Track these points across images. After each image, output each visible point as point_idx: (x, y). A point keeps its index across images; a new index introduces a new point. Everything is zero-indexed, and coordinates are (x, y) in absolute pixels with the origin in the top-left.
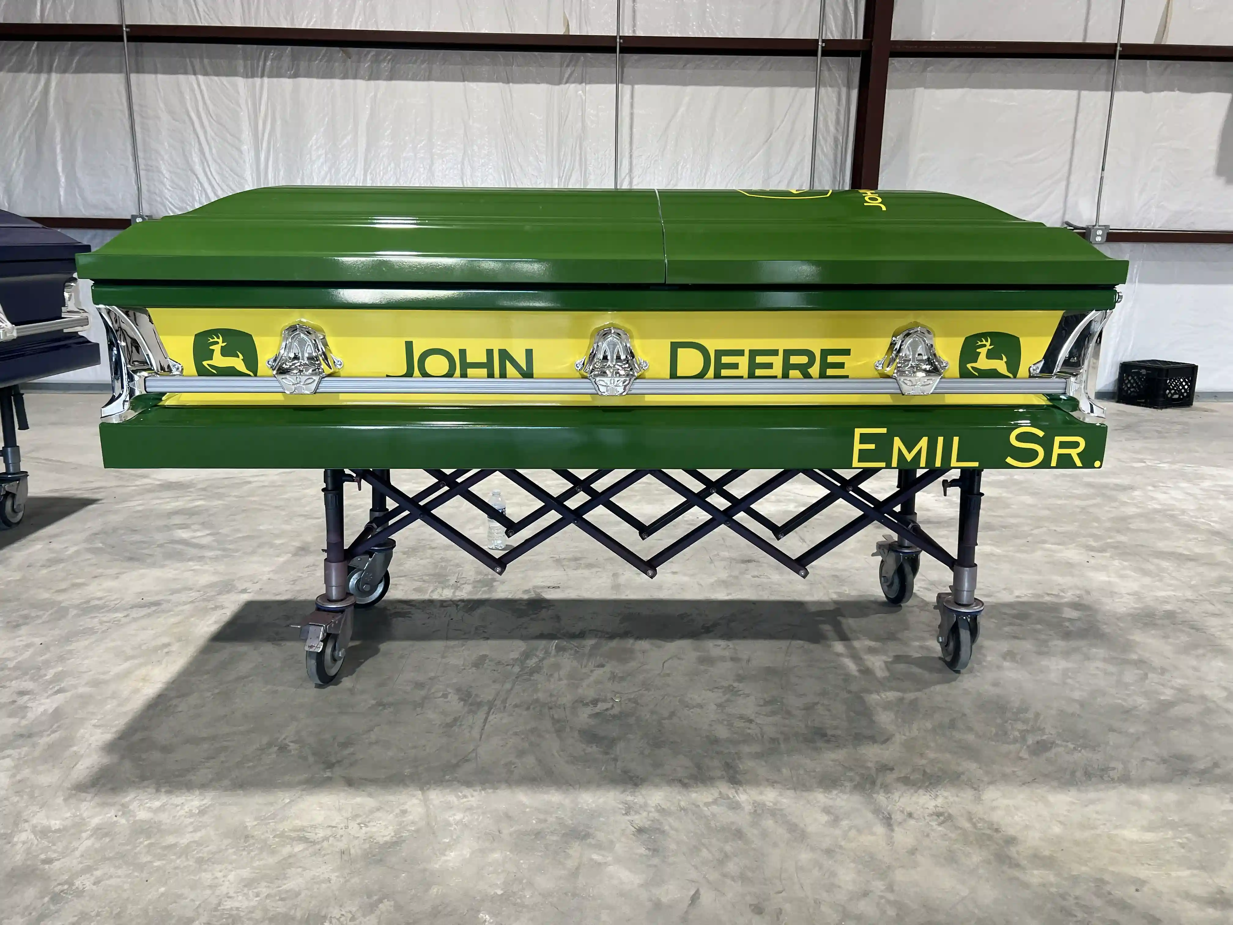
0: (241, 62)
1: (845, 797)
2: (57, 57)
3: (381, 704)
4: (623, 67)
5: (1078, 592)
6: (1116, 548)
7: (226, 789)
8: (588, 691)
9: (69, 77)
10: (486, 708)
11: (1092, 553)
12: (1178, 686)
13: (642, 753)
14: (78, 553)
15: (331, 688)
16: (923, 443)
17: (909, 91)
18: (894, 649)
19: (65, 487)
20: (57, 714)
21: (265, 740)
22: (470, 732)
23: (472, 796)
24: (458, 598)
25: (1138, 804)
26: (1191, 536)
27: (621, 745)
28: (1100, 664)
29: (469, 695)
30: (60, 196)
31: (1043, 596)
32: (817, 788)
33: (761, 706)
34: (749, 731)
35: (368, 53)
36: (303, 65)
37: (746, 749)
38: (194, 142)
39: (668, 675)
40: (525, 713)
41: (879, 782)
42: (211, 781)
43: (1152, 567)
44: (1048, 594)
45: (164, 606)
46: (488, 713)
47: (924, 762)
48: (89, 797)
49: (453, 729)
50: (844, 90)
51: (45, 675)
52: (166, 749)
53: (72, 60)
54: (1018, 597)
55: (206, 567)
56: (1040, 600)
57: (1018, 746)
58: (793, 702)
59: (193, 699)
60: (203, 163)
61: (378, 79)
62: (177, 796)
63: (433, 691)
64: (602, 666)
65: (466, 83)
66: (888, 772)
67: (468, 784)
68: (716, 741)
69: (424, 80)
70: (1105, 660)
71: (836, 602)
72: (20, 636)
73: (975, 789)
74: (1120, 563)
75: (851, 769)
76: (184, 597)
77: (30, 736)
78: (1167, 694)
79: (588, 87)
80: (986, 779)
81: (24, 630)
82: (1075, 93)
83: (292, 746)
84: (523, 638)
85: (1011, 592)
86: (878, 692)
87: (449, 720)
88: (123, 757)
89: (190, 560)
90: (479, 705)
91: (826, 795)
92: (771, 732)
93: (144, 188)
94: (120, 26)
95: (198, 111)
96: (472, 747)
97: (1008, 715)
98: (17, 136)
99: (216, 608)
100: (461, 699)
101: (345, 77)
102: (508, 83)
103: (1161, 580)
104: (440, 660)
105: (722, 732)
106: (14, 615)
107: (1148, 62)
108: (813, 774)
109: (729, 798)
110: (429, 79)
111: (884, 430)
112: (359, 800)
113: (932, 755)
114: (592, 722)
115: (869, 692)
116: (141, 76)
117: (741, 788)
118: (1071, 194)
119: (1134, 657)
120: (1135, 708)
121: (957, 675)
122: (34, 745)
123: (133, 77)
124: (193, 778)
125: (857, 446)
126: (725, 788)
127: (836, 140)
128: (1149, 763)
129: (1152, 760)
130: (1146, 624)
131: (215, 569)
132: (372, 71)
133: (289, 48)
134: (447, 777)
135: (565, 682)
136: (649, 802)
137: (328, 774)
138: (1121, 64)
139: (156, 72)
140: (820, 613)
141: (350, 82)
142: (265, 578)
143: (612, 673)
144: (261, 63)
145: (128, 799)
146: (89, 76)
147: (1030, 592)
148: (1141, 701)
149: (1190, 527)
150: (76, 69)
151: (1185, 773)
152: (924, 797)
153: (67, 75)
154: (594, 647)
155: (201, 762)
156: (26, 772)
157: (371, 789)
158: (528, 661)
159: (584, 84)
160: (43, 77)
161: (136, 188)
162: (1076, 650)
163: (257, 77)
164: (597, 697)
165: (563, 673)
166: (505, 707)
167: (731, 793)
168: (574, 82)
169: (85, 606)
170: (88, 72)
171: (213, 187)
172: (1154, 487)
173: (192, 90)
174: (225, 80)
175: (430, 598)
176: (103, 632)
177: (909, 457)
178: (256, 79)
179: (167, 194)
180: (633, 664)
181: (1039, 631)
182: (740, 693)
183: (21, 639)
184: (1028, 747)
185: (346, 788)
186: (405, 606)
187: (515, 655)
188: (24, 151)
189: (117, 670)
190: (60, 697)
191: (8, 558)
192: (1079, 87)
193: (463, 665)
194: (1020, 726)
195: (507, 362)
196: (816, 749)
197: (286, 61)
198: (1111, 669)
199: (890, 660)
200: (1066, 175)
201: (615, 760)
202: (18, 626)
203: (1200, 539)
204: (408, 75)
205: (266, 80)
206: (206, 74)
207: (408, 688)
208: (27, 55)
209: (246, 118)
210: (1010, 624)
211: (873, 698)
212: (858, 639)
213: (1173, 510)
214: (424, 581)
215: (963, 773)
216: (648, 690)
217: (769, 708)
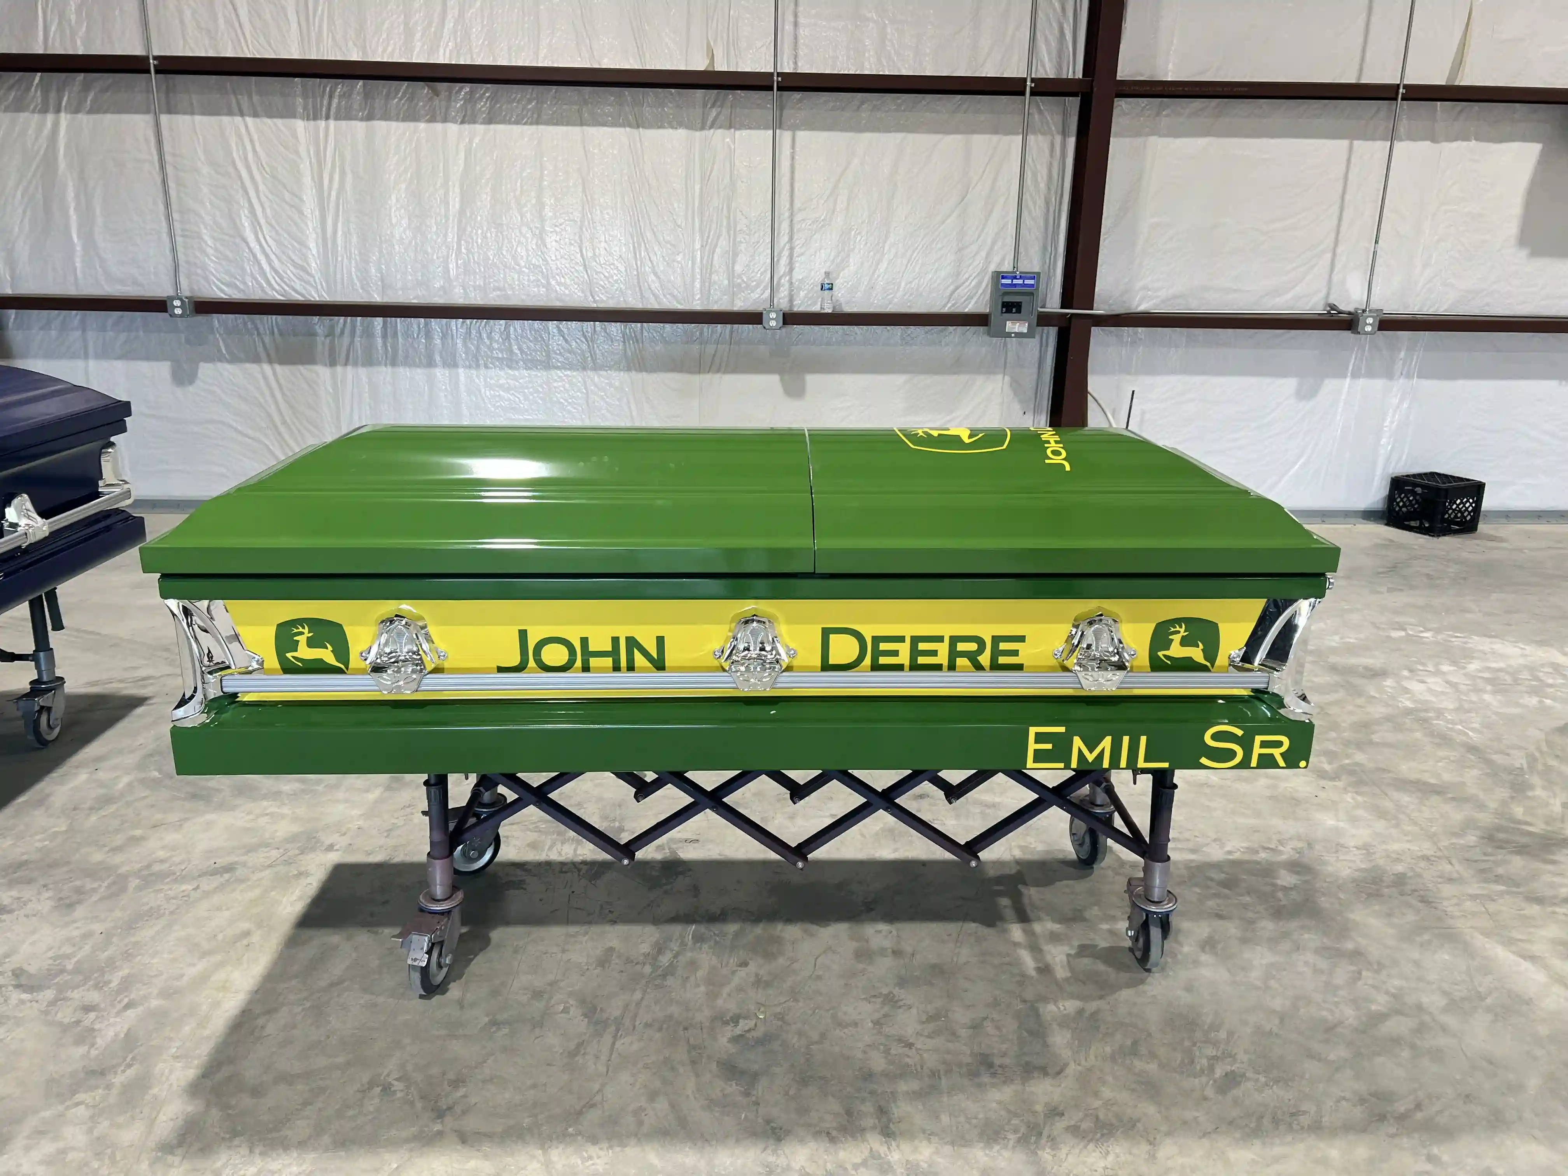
0: (300, 100)
1: (1007, 1154)
2: (67, 94)
3: (494, 1023)
4: (782, 109)
5: (1300, 845)
6: (1352, 773)
7: (326, 1150)
8: (727, 1003)
9: (82, 117)
10: (613, 1028)
11: (1323, 783)
12: (1393, 991)
13: (787, 1094)
14: (130, 785)
15: (437, 999)
16: (1107, 742)
17: (1140, 140)
18: (1079, 935)
19: (104, 676)
20: (130, 1040)
21: (366, 1078)
22: (595, 1064)
23: (599, 1157)
24: (580, 858)
25: (1324, 1162)
26: (1441, 753)
27: (763, 1082)
28: (1310, 957)
29: (594, 1009)
30: (75, 269)
31: (1257, 852)
32: (978, 1142)
33: (923, 1023)
34: (907, 1060)
35: (461, 89)
36: (379, 103)
37: (903, 1087)
38: (244, 202)
39: (819, 978)
40: (658, 1035)
41: (1045, 1133)
42: (310, 1137)
43: (1388, 804)
44: (1265, 848)
45: (240, 872)
46: (615, 1037)
47: (1097, 1103)
48: (176, 1160)
49: (577, 1059)
50: (1058, 139)
51: (110, 982)
52: (257, 1092)
53: (86, 98)
54: (1230, 852)
55: (286, 810)
56: (1256, 858)
57: (1204, 1079)
58: (961, 1016)
59: (282, 1017)
60: (255, 227)
61: (474, 122)
62: (273, 1160)
63: (553, 1002)
64: (744, 964)
65: (585, 128)
66: (1057, 1118)
67: (594, 1140)
68: (868, 1076)
69: (531, 124)
70: (1318, 951)
71: (1018, 862)
72: (74, 922)
73: (1150, 1144)
74: (1353, 799)
75: (1016, 1115)
76: (259, 858)
77: (102, 1073)
78: (1380, 1003)
79: (738, 133)
80: (1164, 1128)
81: (80, 912)
82: (1344, 143)
83: (398, 1086)
84: (656, 921)
85: (1222, 846)
86: (1055, 1002)
87: (572, 1046)
88: (208, 1105)
89: (265, 797)
90: (605, 1024)
91: (987, 1152)
92: (931, 1061)
93: (181, 256)
94: (147, 58)
95: (246, 158)
96: (596, 1086)
97: (1198, 1035)
98: (19, 194)
99: (301, 875)
100: (585, 1015)
101: (432, 120)
102: (638, 127)
103: (1397, 826)
104: (559, 955)
105: (878, 1063)
106: (66, 887)
107: (1439, 103)
108: (974, 1121)
109: (880, 1157)
110: (537, 123)
111: (1062, 729)
112: (472, 1164)
113: (1107, 1093)
114: (732, 1049)
115: (1045, 999)
116: (174, 117)
117: (893, 1143)
118: (1338, 266)
119: (1350, 946)
120: (1340, 1023)
121: (1147, 974)
122: (109, 1087)
123: (164, 118)
124: (289, 1133)
125: (1032, 746)
126: (875, 1142)
127: (1047, 203)
128: (1344, 1103)
129: (1347, 1100)
130: (1370, 895)
131: (294, 813)
132: (466, 112)
133: (361, 83)
134: (570, 1130)
135: (703, 989)
136: (793, 1164)
137: (438, 1127)
138: (1405, 107)
139: (192, 113)
140: (999, 880)
141: (439, 126)
142: (353, 826)
143: (757, 975)
144: (325, 102)
145: (219, 1164)
146: (108, 117)
147: (1243, 845)
148: (1349, 1014)
149: (1444, 740)
150: (91, 107)
151: (1382, 1118)
152: (1094, 1154)
153: (80, 116)
154: (737, 935)
155: (297, 1110)
156: (104, 1125)
157: (486, 1148)
158: (661, 958)
159: (733, 130)
160: (50, 117)
161: (170, 258)
162: (1285, 935)
163: (321, 119)
164: (738, 1011)
165: (700, 974)
166: (634, 1027)
167: (882, 1150)
168: (720, 128)
169: (145, 872)
170: (106, 112)
171: (267, 256)
172: (1411, 671)
173: (239, 136)
174: (279, 122)
175: (547, 859)
176: (172, 913)
177: (1091, 757)
178: (319, 122)
179: (212, 266)
180: (781, 961)
181: (1245, 906)
182: (901, 1003)
183: (75, 925)
184: (1215, 1081)
185: (459, 1147)
186: (519, 872)
187: (645, 948)
188: (28, 213)
189: (192, 972)
190: (131, 1013)
191: (48, 796)
192: (1352, 136)
193: (587, 964)
194: (1210, 1051)
195: (635, 650)
196: (979, 1086)
197: (357, 98)
198: (1323, 964)
199: (1073, 952)
200: (1332, 245)
201: (757, 1104)
202: (71, 906)
203: (1452, 758)
204: (512, 116)
205: (332, 123)
206: (255, 115)
207: (524, 999)
208: (28, 89)
209: (308, 173)
210: (1216, 896)
211: (1049, 1010)
212: (1039, 919)
213: (1426, 711)
214: (540, 831)
215: (1139, 1120)
216: (796, 1000)
217: (931, 1026)
